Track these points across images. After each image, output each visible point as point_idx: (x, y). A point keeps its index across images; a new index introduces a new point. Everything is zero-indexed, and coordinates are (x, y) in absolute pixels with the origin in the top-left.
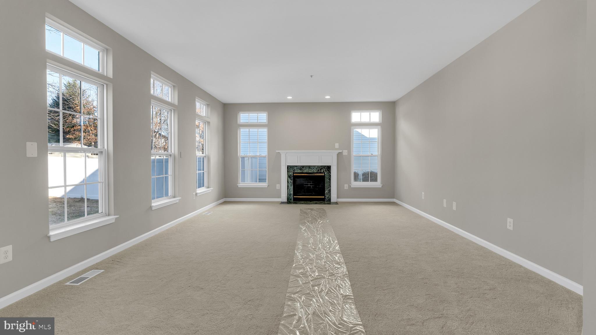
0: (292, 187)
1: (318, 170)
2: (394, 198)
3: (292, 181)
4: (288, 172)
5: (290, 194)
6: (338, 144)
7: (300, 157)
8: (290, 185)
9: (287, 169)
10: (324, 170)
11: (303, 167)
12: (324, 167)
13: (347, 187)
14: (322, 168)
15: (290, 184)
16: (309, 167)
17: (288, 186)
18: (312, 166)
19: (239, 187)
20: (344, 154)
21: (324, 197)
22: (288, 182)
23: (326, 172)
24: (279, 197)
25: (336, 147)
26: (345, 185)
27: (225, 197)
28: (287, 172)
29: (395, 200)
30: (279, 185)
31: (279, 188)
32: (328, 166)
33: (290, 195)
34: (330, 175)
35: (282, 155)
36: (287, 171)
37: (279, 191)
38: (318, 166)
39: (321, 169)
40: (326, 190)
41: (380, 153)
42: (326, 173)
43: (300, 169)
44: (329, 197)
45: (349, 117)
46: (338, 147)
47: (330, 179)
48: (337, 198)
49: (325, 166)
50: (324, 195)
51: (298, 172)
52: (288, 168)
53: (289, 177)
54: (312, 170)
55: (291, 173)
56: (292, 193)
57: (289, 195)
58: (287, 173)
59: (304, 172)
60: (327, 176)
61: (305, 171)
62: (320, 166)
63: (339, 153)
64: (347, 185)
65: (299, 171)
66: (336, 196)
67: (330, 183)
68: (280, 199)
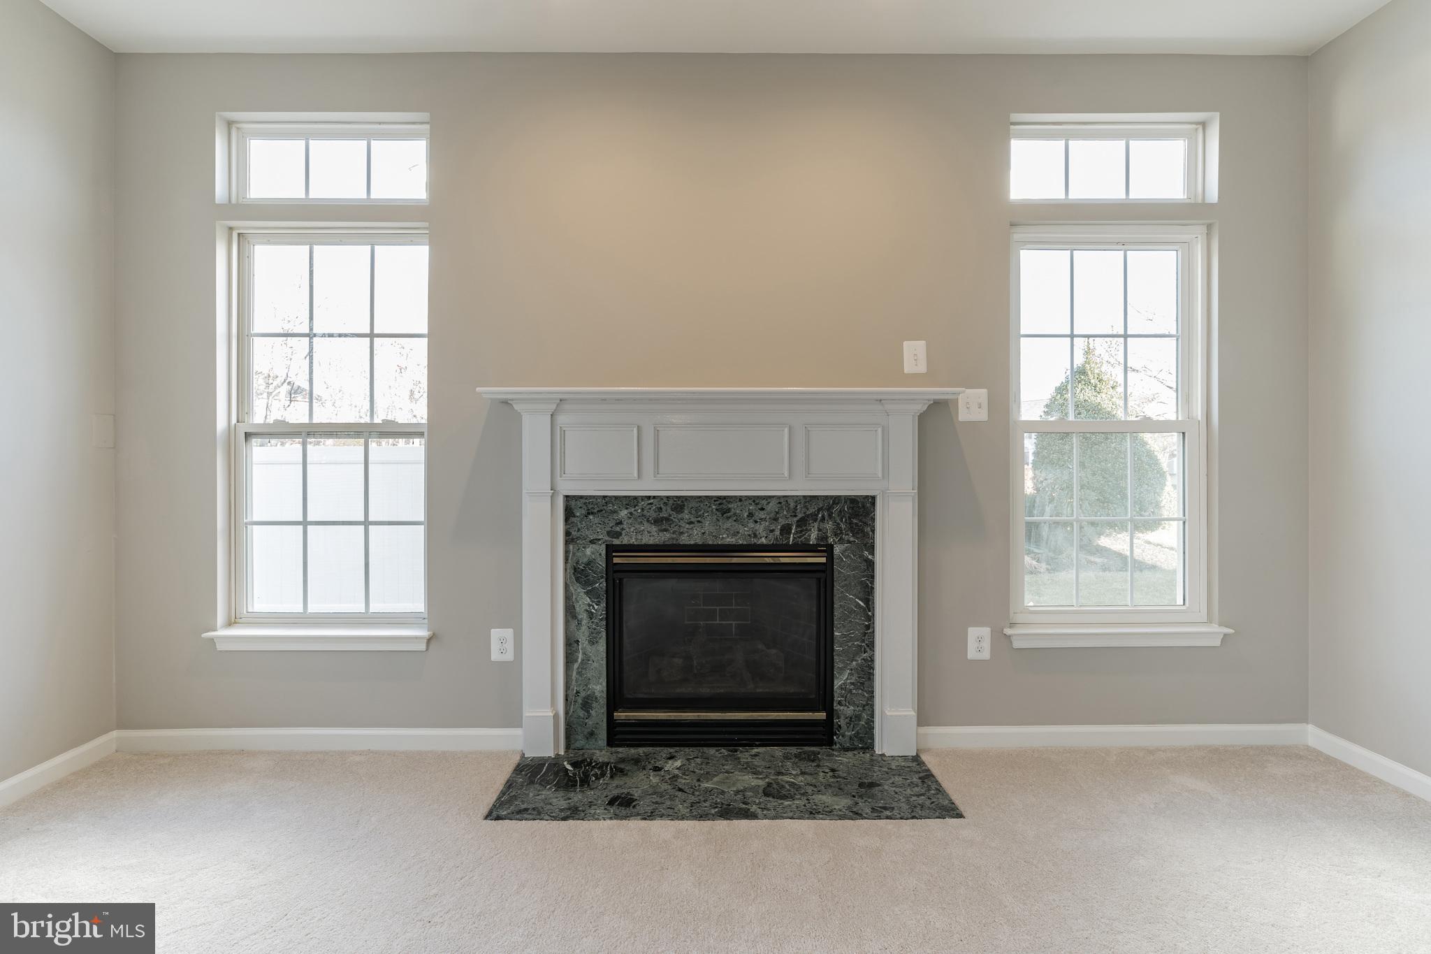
0: (602, 647)
1: (786, 530)
2: (1303, 719)
3: (600, 609)
4: (569, 538)
5: (583, 694)
6: (921, 345)
7: (657, 432)
8: (583, 636)
9: (567, 520)
10: (829, 526)
11: (679, 504)
12: (830, 504)
13: (987, 645)
14: (814, 517)
15: (584, 628)
16: (723, 505)
17: (571, 644)
18: (740, 499)
19: (220, 647)
20: (963, 415)
21: (822, 715)
22: (570, 611)
23: (841, 541)
24: (512, 718)
25: (909, 367)
26: (973, 633)
27: (121, 725)
28: (567, 543)
29: (1313, 736)
30: (510, 631)
31: (509, 656)
32: (853, 501)
33: (587, 705)
34: (871, 565)
35: (527, 421)
36: (567, 533)
37: (511, 672)
38: (783, 501)
39: (802, 523)
40: (838, 664)
41: (1198, 411)
42: (838, 549)
43: (657, 522)
44: (858, 717)
45: (998, 165)
46: (922, 368)
47: (868, 593)
48: (921, 723)
49: (836, 500)
50: (824, 699)
51: (646, 540)
52: (569, 513)
53: (578, 573)
54: (745, 530)
55: (594, 552)
56: (599, 688)
57: (576, 702)
58: (567, 552)
59: (684, 540)
60: (843, 571)
61: (693, 536)
62: (797, 499)
63: (937, 403)
64: (985, 631)
65: (652, 536)
66: (912, 713)
67: (871, 619)
68: (518, 732)
